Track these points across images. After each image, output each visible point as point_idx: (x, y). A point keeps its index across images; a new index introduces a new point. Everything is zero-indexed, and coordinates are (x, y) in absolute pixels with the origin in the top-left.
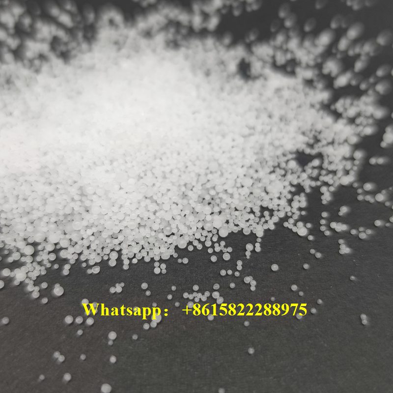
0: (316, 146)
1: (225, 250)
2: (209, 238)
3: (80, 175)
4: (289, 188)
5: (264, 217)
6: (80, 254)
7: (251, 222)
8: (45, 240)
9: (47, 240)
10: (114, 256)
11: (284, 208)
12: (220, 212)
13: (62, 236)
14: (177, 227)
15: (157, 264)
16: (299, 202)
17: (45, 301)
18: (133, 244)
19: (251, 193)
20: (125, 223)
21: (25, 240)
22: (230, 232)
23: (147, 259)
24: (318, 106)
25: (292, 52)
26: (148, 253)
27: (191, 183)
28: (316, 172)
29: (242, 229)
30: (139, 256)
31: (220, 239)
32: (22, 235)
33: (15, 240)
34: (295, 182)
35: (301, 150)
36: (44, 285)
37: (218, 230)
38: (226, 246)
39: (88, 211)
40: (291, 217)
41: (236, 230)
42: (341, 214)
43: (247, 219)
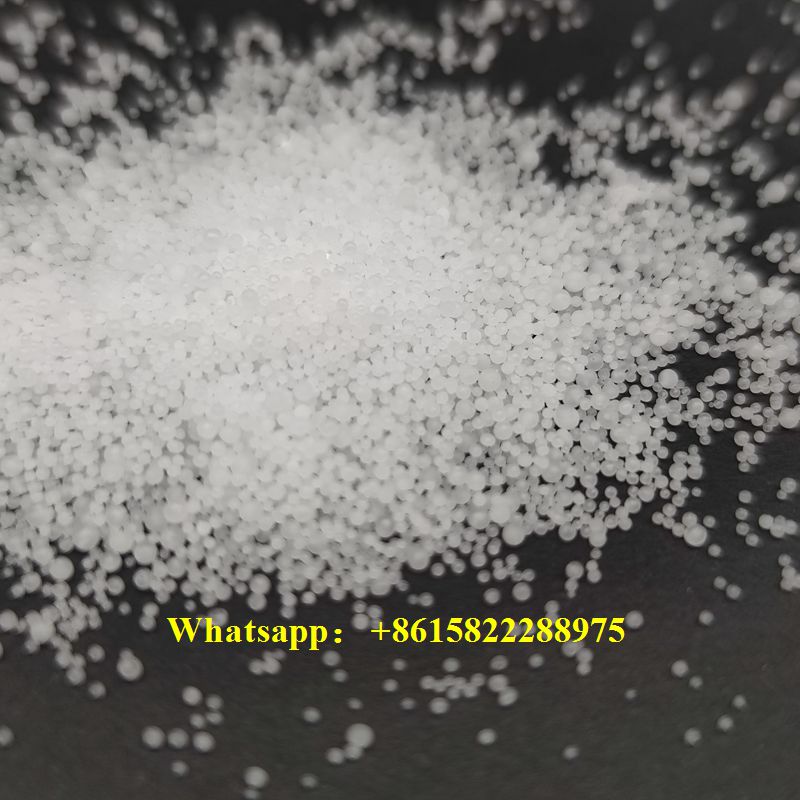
0: (722, 337)
1: (518, 576)
2: (480, 548)
3: (183, 393)
4: (663, 433)
5: (608, 500)
6: (180, 581)
7: (576, 511)
8: (101, 545)
9: (105, 546)
10: (261, 586)
11: (653, 480)
12: (505, 487)
13: (141, 537)
14: (407, 521)
15: (359, 607)
16: (688, 465)
17: (98, 690)
18: (305, 558)
19: (577, 444)
20: (286, 509)
21: (53, 544)
22: (530, 533)
23: (338, 595)
24: (724, 247)
25: (663, 122)
26: (339, 579)
27: (438, 419)
28: (723, 396)
29: (557, 528)
30: (319, 588)
31: (507, 550)
32: (46, 532)
33: (29, 545)
34: (676, 421)
35: (688, 346)
36: (97, 653)
37: (501, 530)
38: (520, 568)
39: (199, 479)
40: (669, 501)
41: (542, 528)
42: (782, 495)
43: (569, 504)
